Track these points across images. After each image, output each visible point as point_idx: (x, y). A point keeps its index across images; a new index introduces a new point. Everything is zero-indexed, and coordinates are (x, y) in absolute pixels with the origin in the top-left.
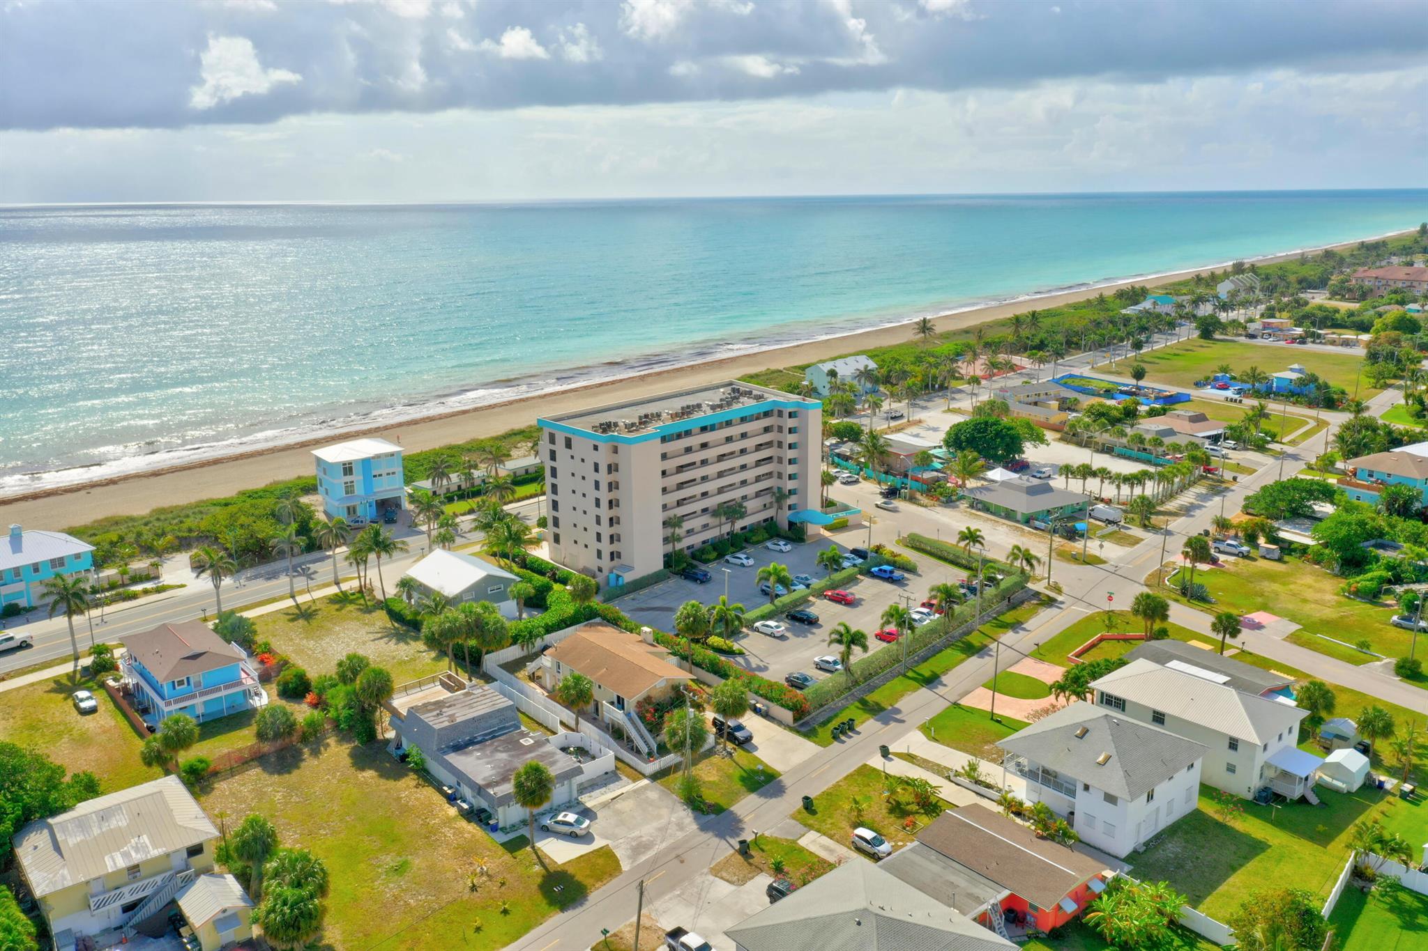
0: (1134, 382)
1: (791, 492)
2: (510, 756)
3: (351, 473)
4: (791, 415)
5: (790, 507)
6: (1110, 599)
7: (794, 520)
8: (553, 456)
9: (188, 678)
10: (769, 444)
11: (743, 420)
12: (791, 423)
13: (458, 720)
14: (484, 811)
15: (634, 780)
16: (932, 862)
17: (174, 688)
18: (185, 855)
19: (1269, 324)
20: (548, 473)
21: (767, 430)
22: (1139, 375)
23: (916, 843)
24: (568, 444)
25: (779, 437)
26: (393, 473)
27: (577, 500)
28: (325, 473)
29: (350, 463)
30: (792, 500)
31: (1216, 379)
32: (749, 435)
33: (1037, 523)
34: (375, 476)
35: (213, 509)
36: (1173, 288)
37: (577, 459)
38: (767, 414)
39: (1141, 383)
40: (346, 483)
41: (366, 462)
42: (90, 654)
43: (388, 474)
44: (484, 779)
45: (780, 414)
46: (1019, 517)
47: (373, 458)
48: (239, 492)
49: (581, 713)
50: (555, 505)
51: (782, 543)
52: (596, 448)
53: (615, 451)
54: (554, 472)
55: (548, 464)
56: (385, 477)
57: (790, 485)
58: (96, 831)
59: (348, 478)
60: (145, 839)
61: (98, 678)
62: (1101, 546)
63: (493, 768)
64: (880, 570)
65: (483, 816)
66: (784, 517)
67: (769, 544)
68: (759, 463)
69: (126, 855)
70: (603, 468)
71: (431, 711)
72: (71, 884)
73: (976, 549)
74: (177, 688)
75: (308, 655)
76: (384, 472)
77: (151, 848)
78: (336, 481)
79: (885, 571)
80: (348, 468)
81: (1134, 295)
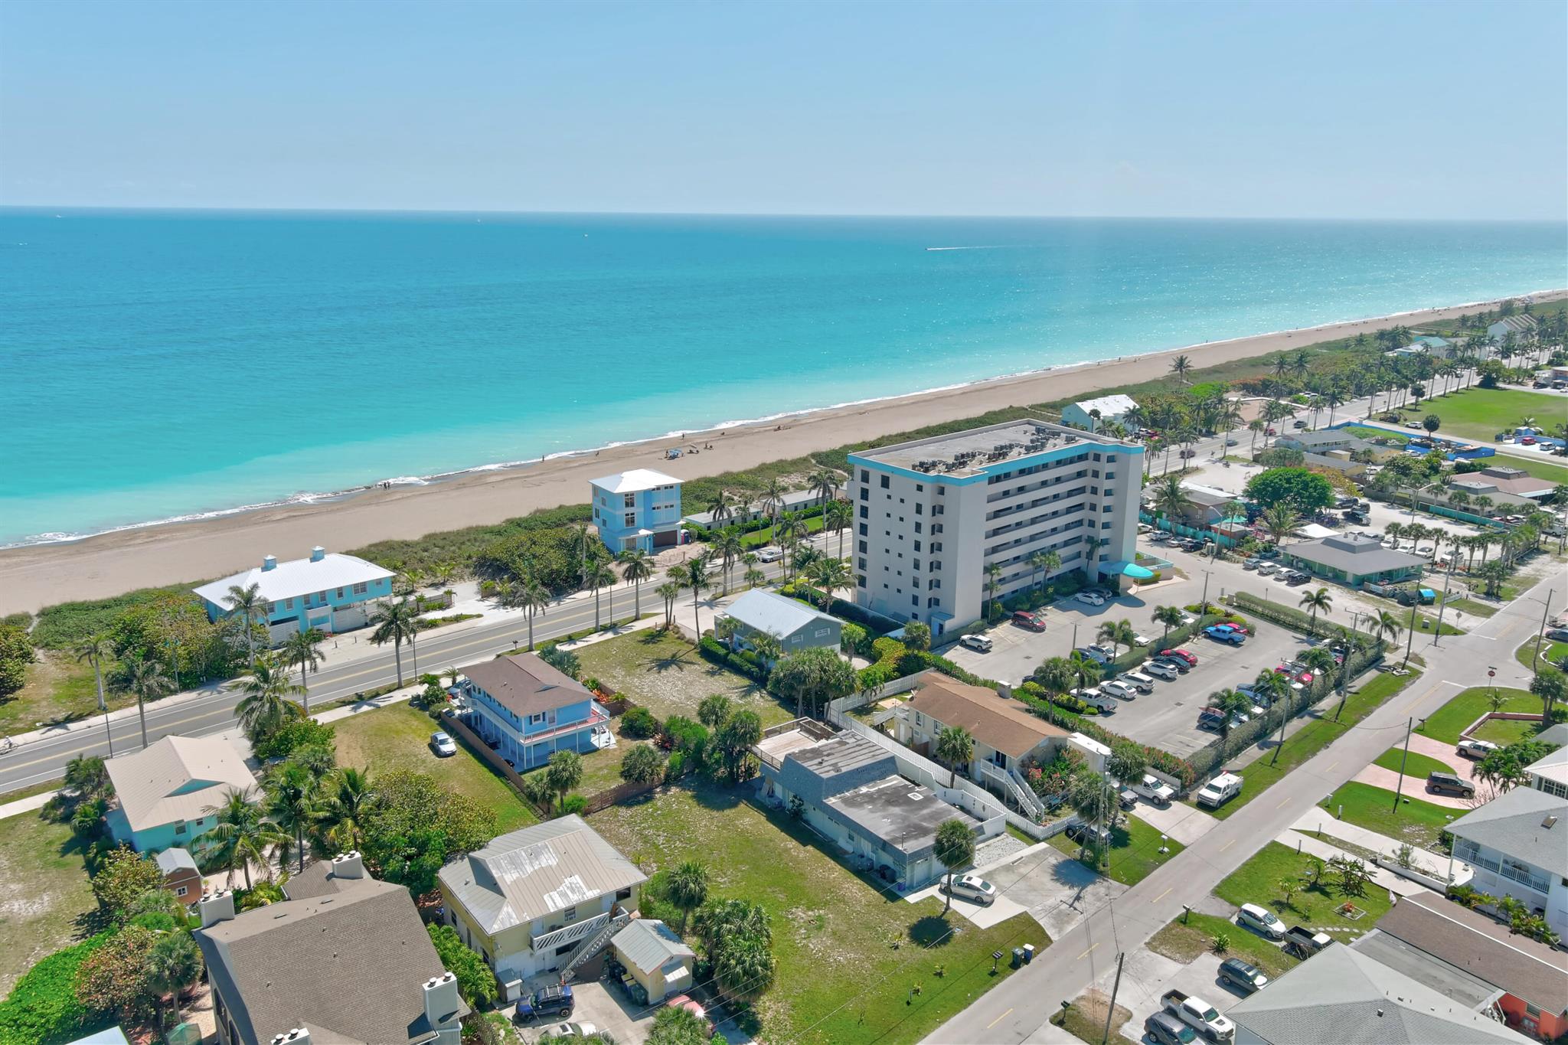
0: (1425, 433)
1: (1105, 542)
2: (903, 810)
3: (632, 505)
4: (1111, 459)
5: (1102, 558)
6: (1492, 674)
7: (1105, 571)
8: (865, 494)
9: (544, 714)
10: (1081, 490)
11: (1059, 463)
12: (1109, 468)
13: (844, 770)
14: (885, 867)
15: (1030, 845)
16: (1402, 951)
17: (531, 723)
18: (615, 898)
19: (1562, 372)
20: (857, 511)
21: (1080, 474)
22: (1432, 425)
23: (1376, 931)
24: (885, 482)
25: (1094, 482)
26: (672, 506)
27: (893, 543)
28: (604, 504)
29: (632, 494)
30: (1102, 551)
31: (1519, 433)
32: (1062, 479)
33: (1373, 587)
34: (654, 508)
35: (487, 537)
36: (1435, 328)
37: (896, 499)
38: (1082, 458)
39: (1434, 435)
40: (627, 515)
41: (648, 494)
42: (422, 683)
43: (666, 507)
44: (887, 834)
45: (1097, 458)
46: (1350, 579)
47: (654, 490)
48: (508, 520)
49: (956, 771)
50: (863, 547)
51: (1094, 595)
52: (920, 488)
53: (942, 491)
54: (864, 512)
55: (858, 503)
56: (663, 508)
57: (1104, 534)
58: (529, 869)
59: (630, 510)
60: (577, 879)
61: (432, 708)
62: (1459, 615)
63: (892, 823)
64: (1218, 630)
65: (888, 873)
66: (1095, 567)
67: (1079, 596)
68: (1069, 510)
69: (563, 895)
70: (927, 510)
71: (812, 759)
72: (518, 922)
73: (1319, 613)
74: (534, 723)
75: (638, 693)
76: (662, 504)
77: (585, 890)
78: (618, 513)
79: (1224, 632)
80: (629, 499)
81: (1395, 337)
